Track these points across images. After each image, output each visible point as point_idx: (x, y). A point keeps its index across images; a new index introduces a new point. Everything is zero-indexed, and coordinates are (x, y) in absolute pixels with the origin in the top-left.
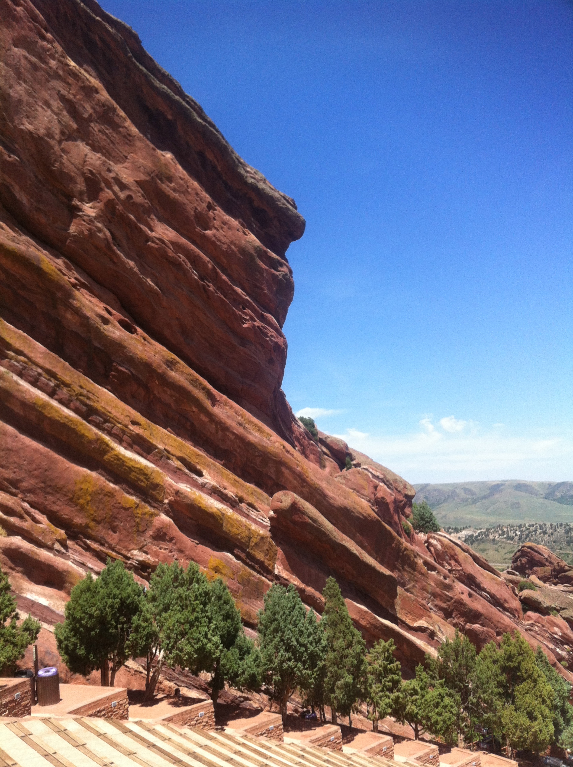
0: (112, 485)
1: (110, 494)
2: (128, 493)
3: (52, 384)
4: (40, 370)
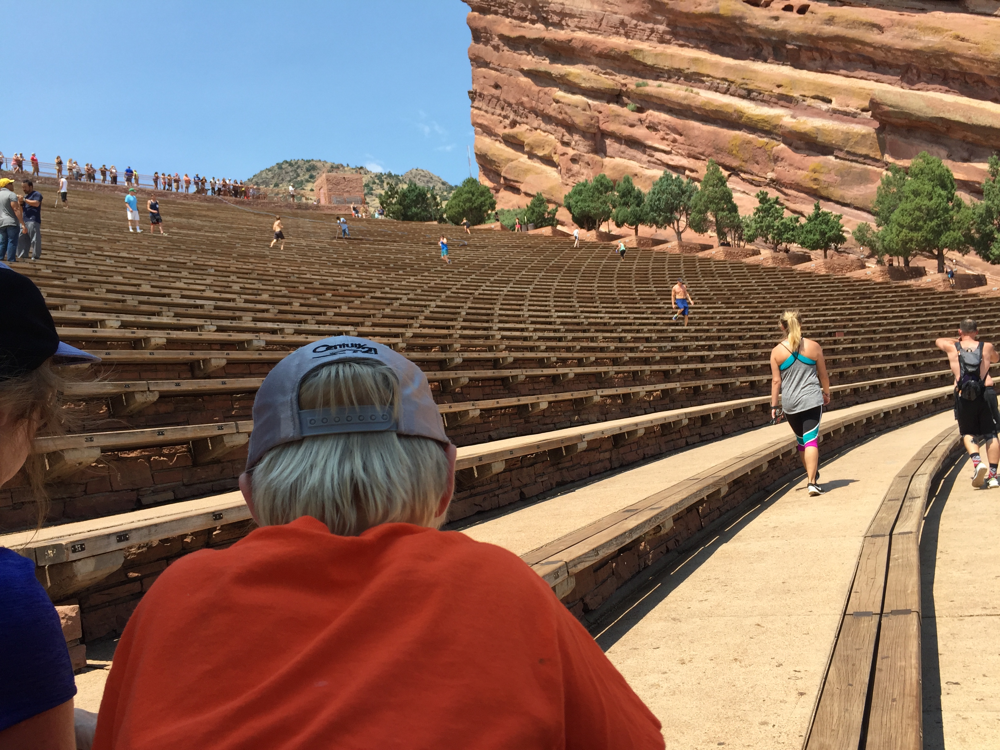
0: (751, 136)
1: (749, 142)
2: (761, 137)
3: (726, 86)
4: (718, 81)
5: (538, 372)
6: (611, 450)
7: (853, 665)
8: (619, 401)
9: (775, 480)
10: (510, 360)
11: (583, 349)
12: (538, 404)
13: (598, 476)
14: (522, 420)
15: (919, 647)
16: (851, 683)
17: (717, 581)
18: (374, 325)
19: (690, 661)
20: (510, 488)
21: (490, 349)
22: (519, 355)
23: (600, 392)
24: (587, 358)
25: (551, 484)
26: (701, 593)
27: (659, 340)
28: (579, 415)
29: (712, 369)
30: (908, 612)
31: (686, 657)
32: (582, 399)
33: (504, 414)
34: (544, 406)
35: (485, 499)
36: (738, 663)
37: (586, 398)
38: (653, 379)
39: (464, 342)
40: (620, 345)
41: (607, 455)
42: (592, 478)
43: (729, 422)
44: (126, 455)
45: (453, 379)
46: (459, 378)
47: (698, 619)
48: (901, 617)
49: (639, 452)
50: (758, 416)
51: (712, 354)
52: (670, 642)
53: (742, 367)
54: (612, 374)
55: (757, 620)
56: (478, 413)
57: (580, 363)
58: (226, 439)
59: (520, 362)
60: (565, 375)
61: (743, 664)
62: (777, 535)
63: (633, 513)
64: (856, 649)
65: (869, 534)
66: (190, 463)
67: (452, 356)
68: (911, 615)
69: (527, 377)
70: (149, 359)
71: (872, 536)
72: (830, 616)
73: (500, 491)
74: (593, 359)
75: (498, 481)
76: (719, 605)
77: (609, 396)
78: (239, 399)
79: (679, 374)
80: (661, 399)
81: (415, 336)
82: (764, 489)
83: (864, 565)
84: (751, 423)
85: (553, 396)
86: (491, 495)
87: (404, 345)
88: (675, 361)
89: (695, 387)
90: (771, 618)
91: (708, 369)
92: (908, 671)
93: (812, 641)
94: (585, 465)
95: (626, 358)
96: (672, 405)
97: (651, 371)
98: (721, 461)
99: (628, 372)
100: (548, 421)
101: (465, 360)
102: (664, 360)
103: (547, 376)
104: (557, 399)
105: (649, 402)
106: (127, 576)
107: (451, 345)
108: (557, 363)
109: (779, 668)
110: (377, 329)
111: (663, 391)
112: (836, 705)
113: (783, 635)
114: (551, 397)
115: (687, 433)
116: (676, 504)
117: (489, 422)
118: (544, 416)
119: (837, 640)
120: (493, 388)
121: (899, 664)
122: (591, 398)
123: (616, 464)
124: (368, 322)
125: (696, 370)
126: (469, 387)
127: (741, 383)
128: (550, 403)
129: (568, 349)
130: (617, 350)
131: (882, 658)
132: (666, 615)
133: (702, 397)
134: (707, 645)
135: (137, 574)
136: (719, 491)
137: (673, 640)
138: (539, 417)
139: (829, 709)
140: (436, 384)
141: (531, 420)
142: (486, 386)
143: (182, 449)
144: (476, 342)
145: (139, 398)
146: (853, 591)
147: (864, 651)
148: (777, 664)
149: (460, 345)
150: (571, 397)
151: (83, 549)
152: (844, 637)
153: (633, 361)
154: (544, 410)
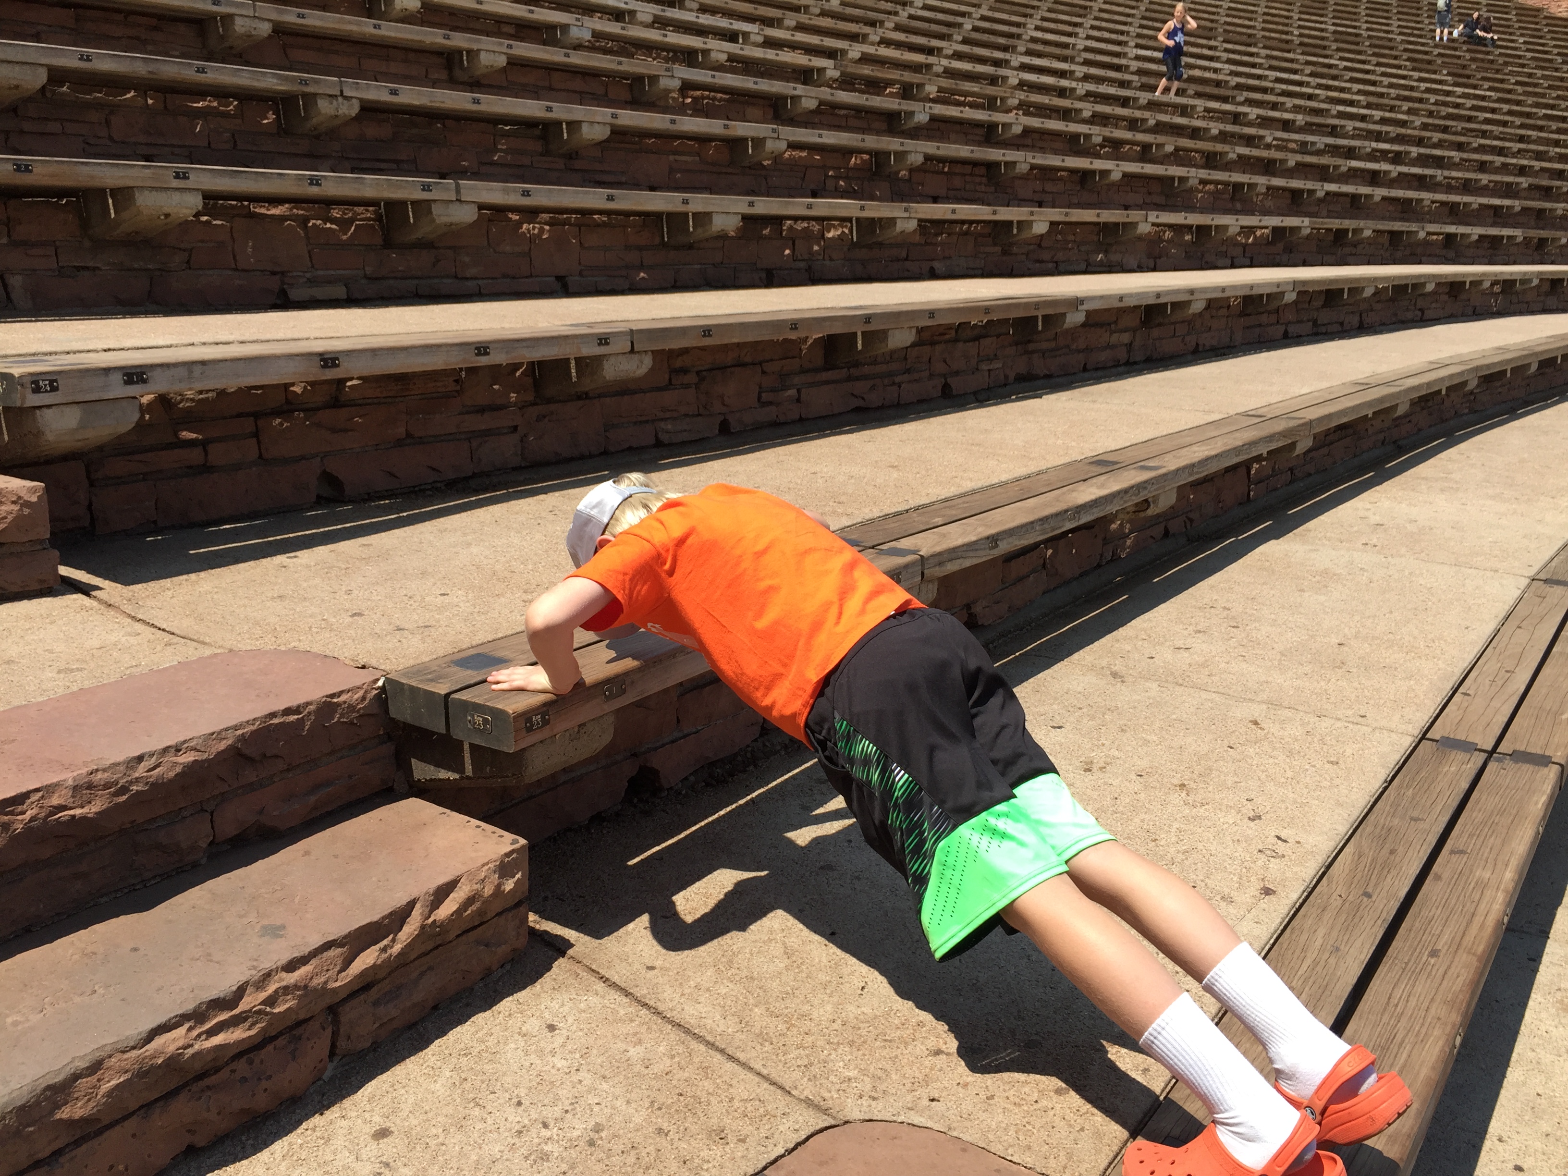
5: (1054, 161)
6: (1135, 330)
7: (1392, 852)
8: (1188, 237)
9: (1420, 430)
10: (1017, 130)
11: (1160, 128)
12: (1030, 223)
13: (1100, 373)
14: (998, 249)
15: (1532, 843)
16: (1370, 890)
17: (1226, 612)
18: (801, 28)
19: (1101, 768)
20: (927, 373)
21: (991, 104)
22: (1035, 122)
23: (1153, 216)
24: (1160, 146)
25: (1006, 377)
26: (1185, 633)
27: (1308, 128)
28: (1106, 252)
29: (1384, 198)
30: (1543, 761)
31: (1099, 757)
32: (1117, 225)
33: (966, 233)
34: (1040, 228)
35: (873, 388)
36: (1184, 794)
37: (1124, 224)
38: (1269, 203)
39: (946, 83)
40: (1230, 128)
41: (1126, 338)
42: (1086, 375)
43: (1379, 306)
44: (263, 211)
45: (896, 153)
46: (906, 152)
47: (1154, 686)
48: (1527, 769)
49: (1188, 339)
50: (1437, 301)
51: (1395, 170)
52: (1085, 721)
53: (1443, 204)
54: (1193, 182)
55: (1257, 711)
56: (912, 225)
57: (1145, 153)
58: (436, 210)
59: (1035, 136)
60: (1105, 173)
61: (1190, 799)
62: (1375, 541)
63: (1104, 470)
64: (1412, 819)
65: (1542, 576)
66: (378, 240)
67: (911, 109)
68: (1545, 770)
69: (1033, 167)
70: (372, 35)
71: (1546, 581)
72: (1393, 735)
73: (906, 377)
74: (1169, 148)
75: (906, 358)
76: (1204, 665)
77: (1171, 226)
78: (506, 134)
79: (1321, 201)
80: (1269, 243)
81: (865, 59)
82: (1395, 442)
83: (1505, 639)
84: (1419, 313)
85: (1061, 213)
86: (886, 381)
87: (836, 74)
88: (1323, 173)
89: (1338, 231)
90: (1288, 713)
91: (1377, 199)
92: (1488, 893)
93: (1337, 781)
94: (1079, 351)
95: (1232, 156)
96: (1285, 258)
97: (1269, 188)
98: (1325, 385)
99: (1226, 184)
100: (1046, 256)
101: (934, 119)
102: (1302, 170)
103: (1073, 171)
104: (1067, 219)
105: (1245, 246)
106: (177, 436)
107: (920, 86)
108: (1102, 146)
109: (1252, 824)
110: (800, 37)
111: (1275, 230)
112: (1321, 932)
113: (1290, 754)
114: (1056, 214)
115: (1290, 316)
116: (1193, 465)
117: (935, 244)
118: (1040, 246)
119: (1386, 789)
120: (968, 178)
121: (1478, 874)
122: (1134, 225)
123: (1139, 356)
124: (791, 19)
125: (1354, 198)
126: (925, 171)
127: (1429, 233)
128: (1052, 223)
129: (1133, 124)
130: (1223, 137)
131: (1452, 852)
132: (1104, 663)
133: (1347, 250)
134: (1147, 742)
135: (194, 436)
136: (1293, 445)
137: (1093, 718)
138: (1032, 247)
139: (1304, 937)
140: (866, 157)
141: (1015, 249)
142: (955, 174)
143: (368, 213)
144: (968, 86)
145: (325, 107)
146: (1461, 690)
147: (1422, 825)
148: (1251, 814)
149: (935, 89)
150: (1095, 219)
151: (54, 389)
152: (1400, 787)
153: (1245, 164)
154: (1042, 236)
